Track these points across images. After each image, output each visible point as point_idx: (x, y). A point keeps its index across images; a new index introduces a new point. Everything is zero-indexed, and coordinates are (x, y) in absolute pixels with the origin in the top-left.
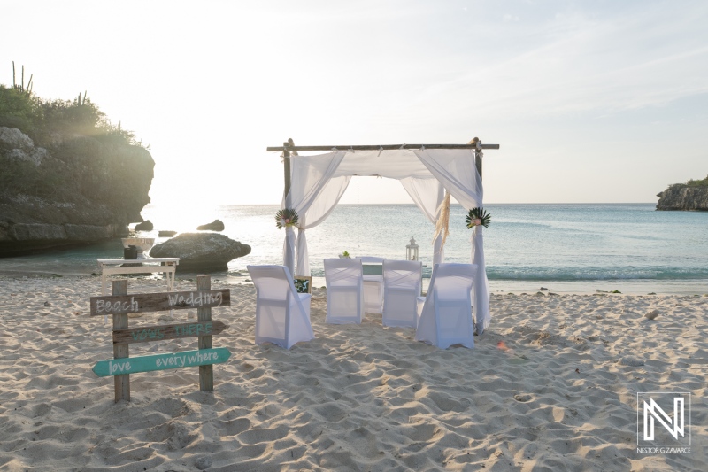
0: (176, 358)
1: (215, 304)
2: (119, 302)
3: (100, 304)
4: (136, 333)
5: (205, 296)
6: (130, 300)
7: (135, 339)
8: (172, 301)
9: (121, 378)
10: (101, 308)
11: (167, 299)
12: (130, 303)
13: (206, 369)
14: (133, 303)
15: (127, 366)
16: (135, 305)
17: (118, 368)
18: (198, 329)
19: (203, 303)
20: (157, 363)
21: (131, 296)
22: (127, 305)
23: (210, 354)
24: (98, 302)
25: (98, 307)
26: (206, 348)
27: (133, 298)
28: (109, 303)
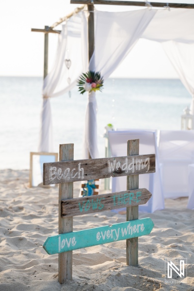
0: (112, 231)
1: (143, 171)
2: (69, 169)
3: (53, 171)
4: (82, 204)
5: (137, 163)
6: (77, 167)
7: (81, 210)
8: (111, 168)
9: (66, 255)
10: (54, 176)
11: (107, 165)
12: (77, 171)
13: (132, 242)
14: (80, 170)
15: (73, 241)
16: (81, 172)
17: (66, 244)
18: (131, 199)
19: (135, 169)
20: (97, 237)
21: (77, 162)
22: (75, 172)
23: (138, 226)
24: (51, 169)
25: (52, 174)
26: (134, 219)
27: (80, 164)
28: (60, 170)
